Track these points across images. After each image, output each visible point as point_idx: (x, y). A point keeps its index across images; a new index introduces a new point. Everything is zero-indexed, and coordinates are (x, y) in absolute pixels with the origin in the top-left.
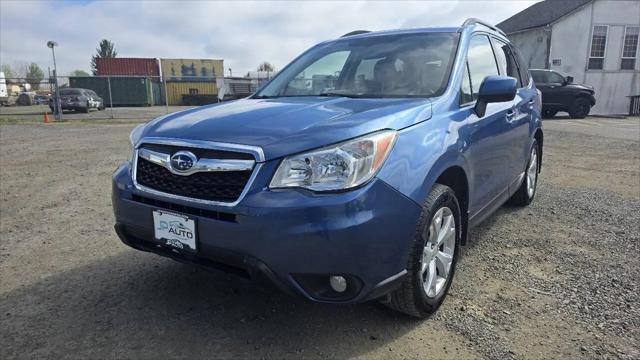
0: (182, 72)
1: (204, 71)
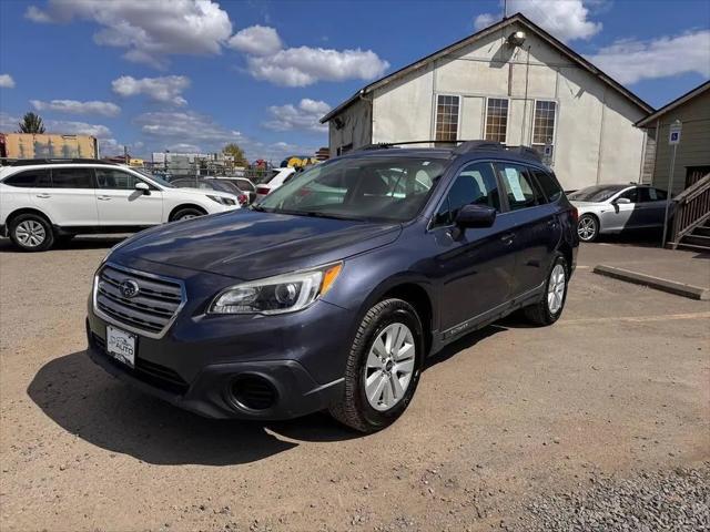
0: (35, 150)
1: (65, 149)
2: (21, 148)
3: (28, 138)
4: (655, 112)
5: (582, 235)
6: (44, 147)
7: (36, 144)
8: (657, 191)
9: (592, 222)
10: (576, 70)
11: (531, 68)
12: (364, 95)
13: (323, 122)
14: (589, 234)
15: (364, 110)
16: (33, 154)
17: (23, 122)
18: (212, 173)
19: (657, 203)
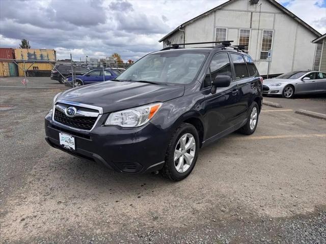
0: (28, 57)
1: (42, 56)
2: (22, 55)
3: (25, 51)
4: (322, 36)
5: (286, 95)
6: (32, 55)
7: (28, 53)
8: (323, 74)
9: (291, 89)
10: (283, 15)
11: (262, 14)
12: (181, 28)
13: (160, 41)
14: (290, 94)
15: (181, 35)
16: (27, 58)
17: (21, 44)
18: (108, 67)
19: (323, 80)
